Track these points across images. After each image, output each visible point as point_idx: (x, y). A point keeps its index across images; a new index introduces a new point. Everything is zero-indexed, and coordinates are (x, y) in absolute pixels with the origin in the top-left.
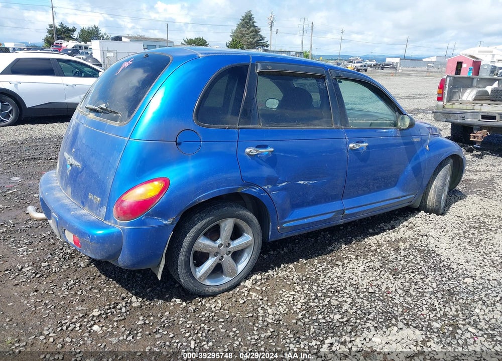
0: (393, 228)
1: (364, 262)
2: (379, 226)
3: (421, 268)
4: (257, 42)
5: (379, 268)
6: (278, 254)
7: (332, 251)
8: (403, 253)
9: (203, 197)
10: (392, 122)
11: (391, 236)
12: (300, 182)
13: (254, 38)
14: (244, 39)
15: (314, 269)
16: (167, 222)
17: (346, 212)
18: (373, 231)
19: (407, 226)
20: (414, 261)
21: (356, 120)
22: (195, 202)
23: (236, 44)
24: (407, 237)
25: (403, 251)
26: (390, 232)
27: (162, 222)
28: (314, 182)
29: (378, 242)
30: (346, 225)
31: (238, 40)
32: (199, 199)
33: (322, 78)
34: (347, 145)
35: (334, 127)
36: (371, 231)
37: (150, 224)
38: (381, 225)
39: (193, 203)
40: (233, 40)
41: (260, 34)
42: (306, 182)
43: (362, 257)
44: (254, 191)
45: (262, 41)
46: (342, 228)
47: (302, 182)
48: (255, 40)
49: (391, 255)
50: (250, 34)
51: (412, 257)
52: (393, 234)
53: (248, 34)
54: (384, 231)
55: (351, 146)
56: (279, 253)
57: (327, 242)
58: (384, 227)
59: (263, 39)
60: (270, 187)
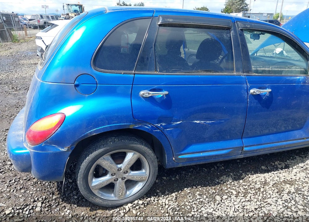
0: (287, 167)
1: (242, 201)
2: (273, 164)
3: (298, 218)
4: (242, 8)
5: (254, 210)
6: (169, 180)
7: (218, 183)
8: (286, 197)
9: (94, 132)
10: (303, 70)
11: (281, 175)
12: (196, 122)
13: (241, 6)
14: (234, 6)
15: (191, 201)
16: (63, 150)
17: (245, 149)
18: (266, 168)
19: (302, 167)
20: (293, 208)
21: (260, 68)
22: (87, 135)
23: (228, 10)
24: (298, 178)
25: (286, 195)
26: (282, 171)
27: (59, 149)
28: (211, 122)
29: (266, 180)
30: (242, 160)
31: (229, 7)
32: (90, 133)
33: (227, 29)
34: (248, 90)
35: (235, 74)
36: (263, 167)
37: (48, 150)
38: (276, 163)
39: (85, 136)
40: (226, 7)
41: (245, 2)
42: (203, 122)
43: (243, 195)
44: (147, 127)
45: (246, 7)
46: (238, 161)
47: (198, 122)
48: (242, 6)
49: (272, 197)
50: (238, 3)
51: (293, 202)
52: (284, 174)
53: (237, 3)
54: (277, 169)
55: (252, 91)
56: (171, 179)
57: (219, 174)
58: (278, 165)
59: (247, 6)
60: (164, 124)
